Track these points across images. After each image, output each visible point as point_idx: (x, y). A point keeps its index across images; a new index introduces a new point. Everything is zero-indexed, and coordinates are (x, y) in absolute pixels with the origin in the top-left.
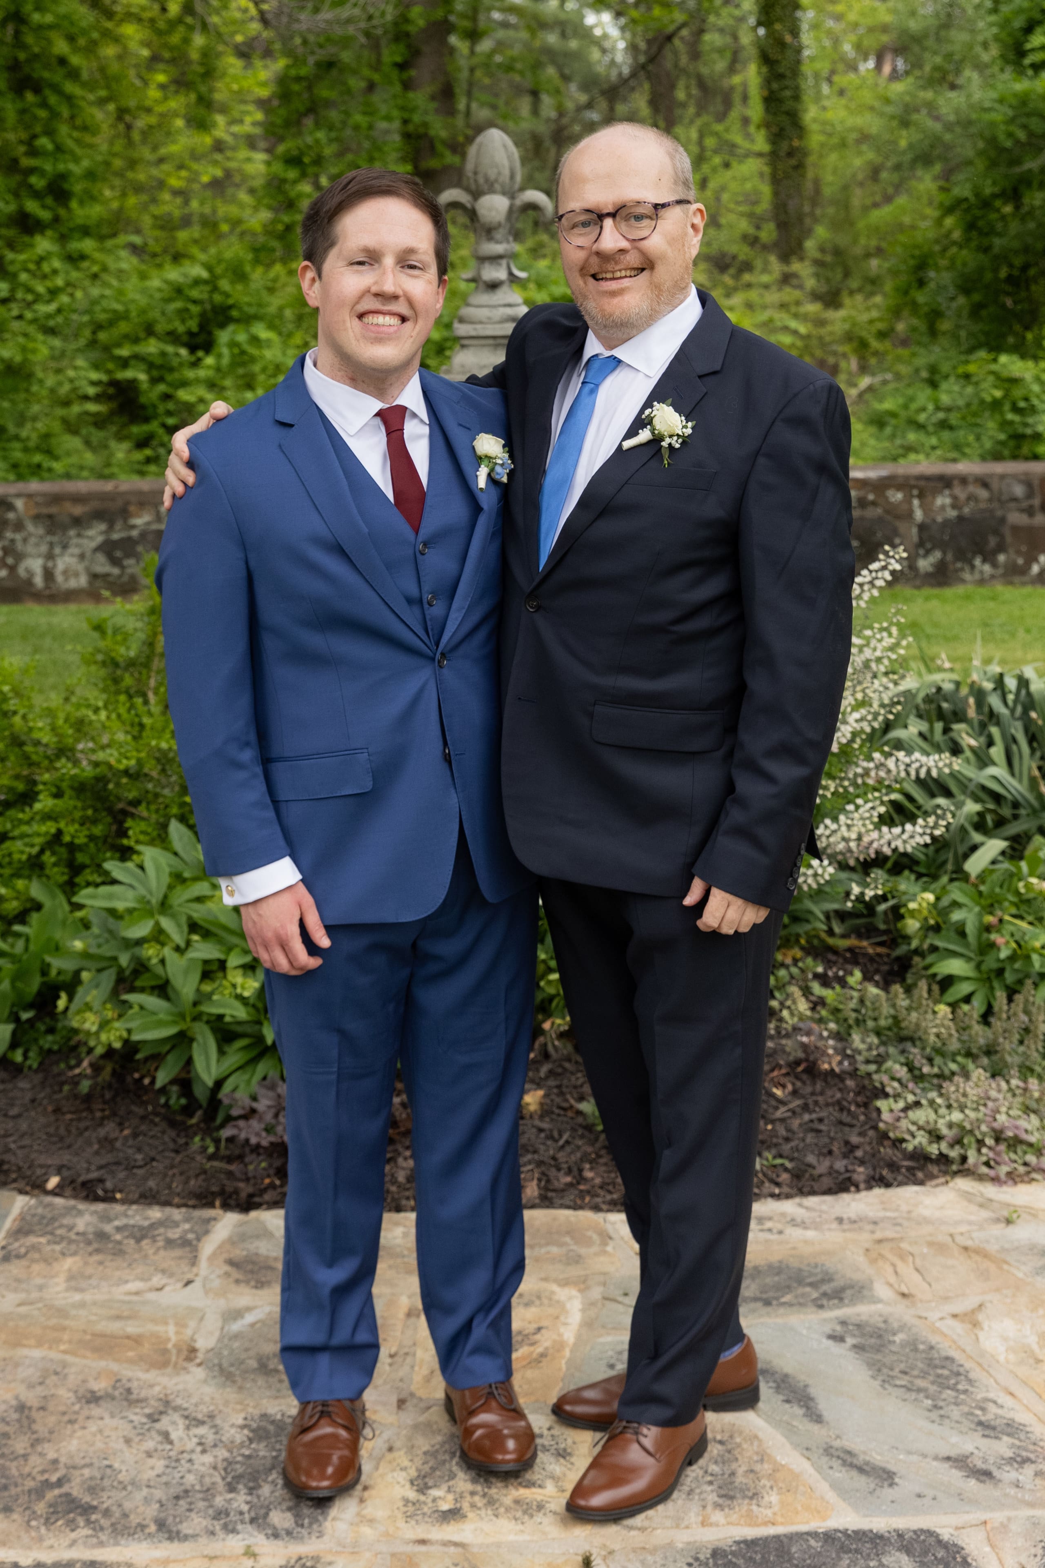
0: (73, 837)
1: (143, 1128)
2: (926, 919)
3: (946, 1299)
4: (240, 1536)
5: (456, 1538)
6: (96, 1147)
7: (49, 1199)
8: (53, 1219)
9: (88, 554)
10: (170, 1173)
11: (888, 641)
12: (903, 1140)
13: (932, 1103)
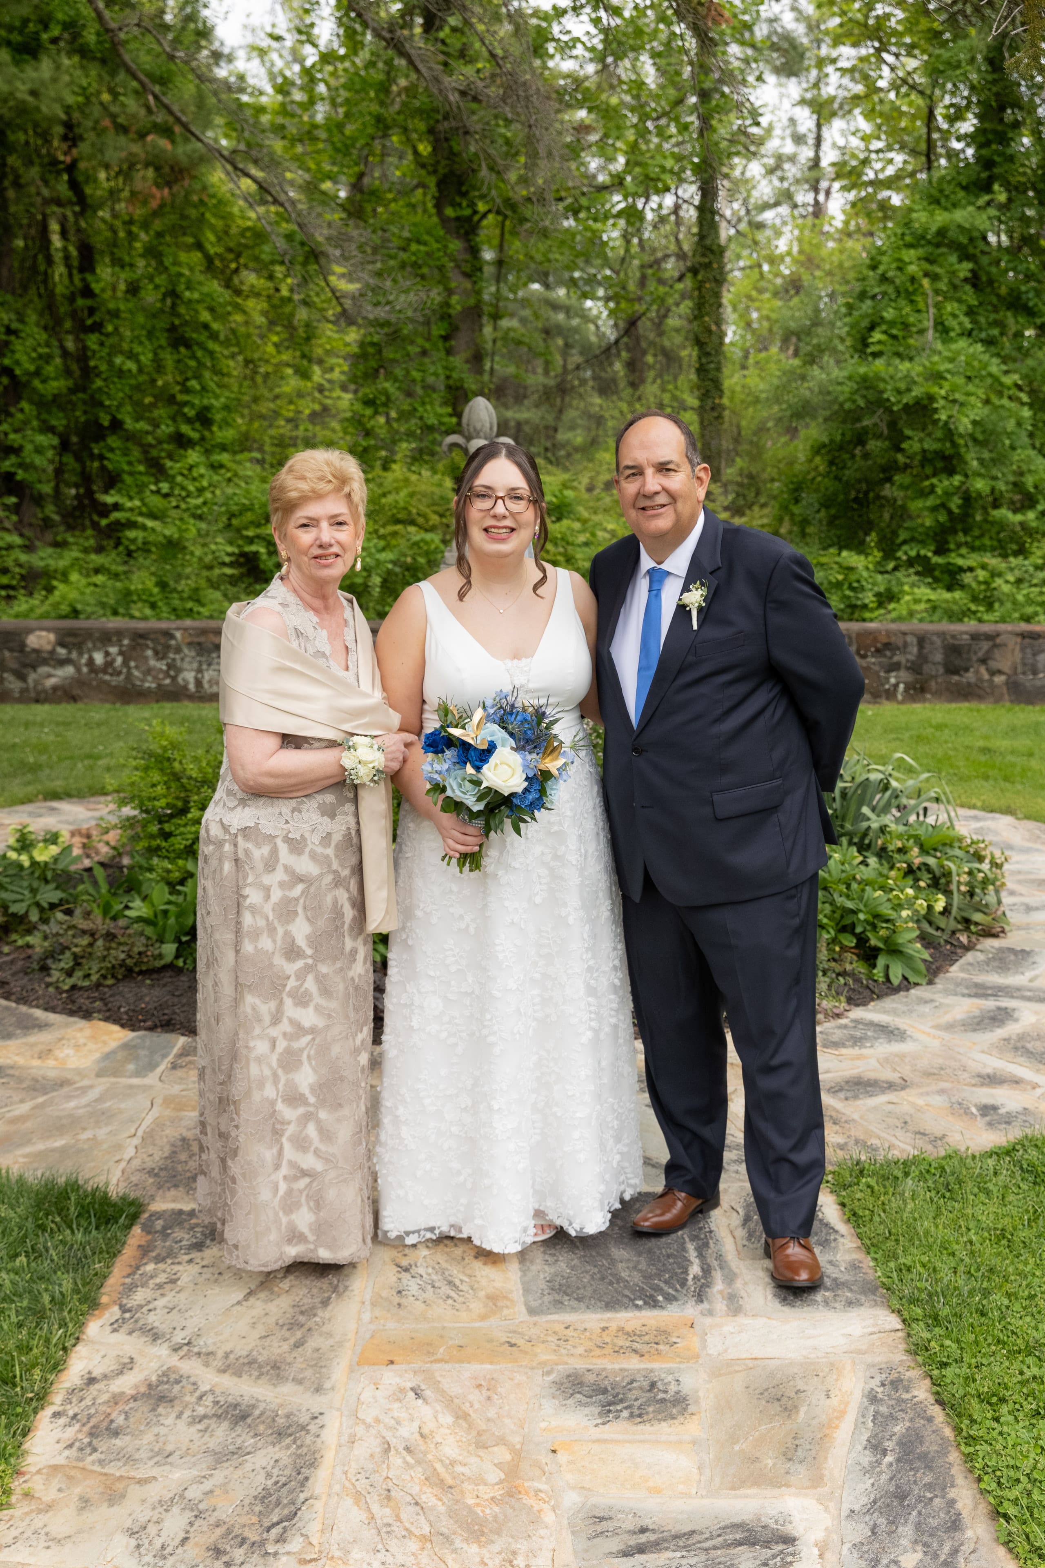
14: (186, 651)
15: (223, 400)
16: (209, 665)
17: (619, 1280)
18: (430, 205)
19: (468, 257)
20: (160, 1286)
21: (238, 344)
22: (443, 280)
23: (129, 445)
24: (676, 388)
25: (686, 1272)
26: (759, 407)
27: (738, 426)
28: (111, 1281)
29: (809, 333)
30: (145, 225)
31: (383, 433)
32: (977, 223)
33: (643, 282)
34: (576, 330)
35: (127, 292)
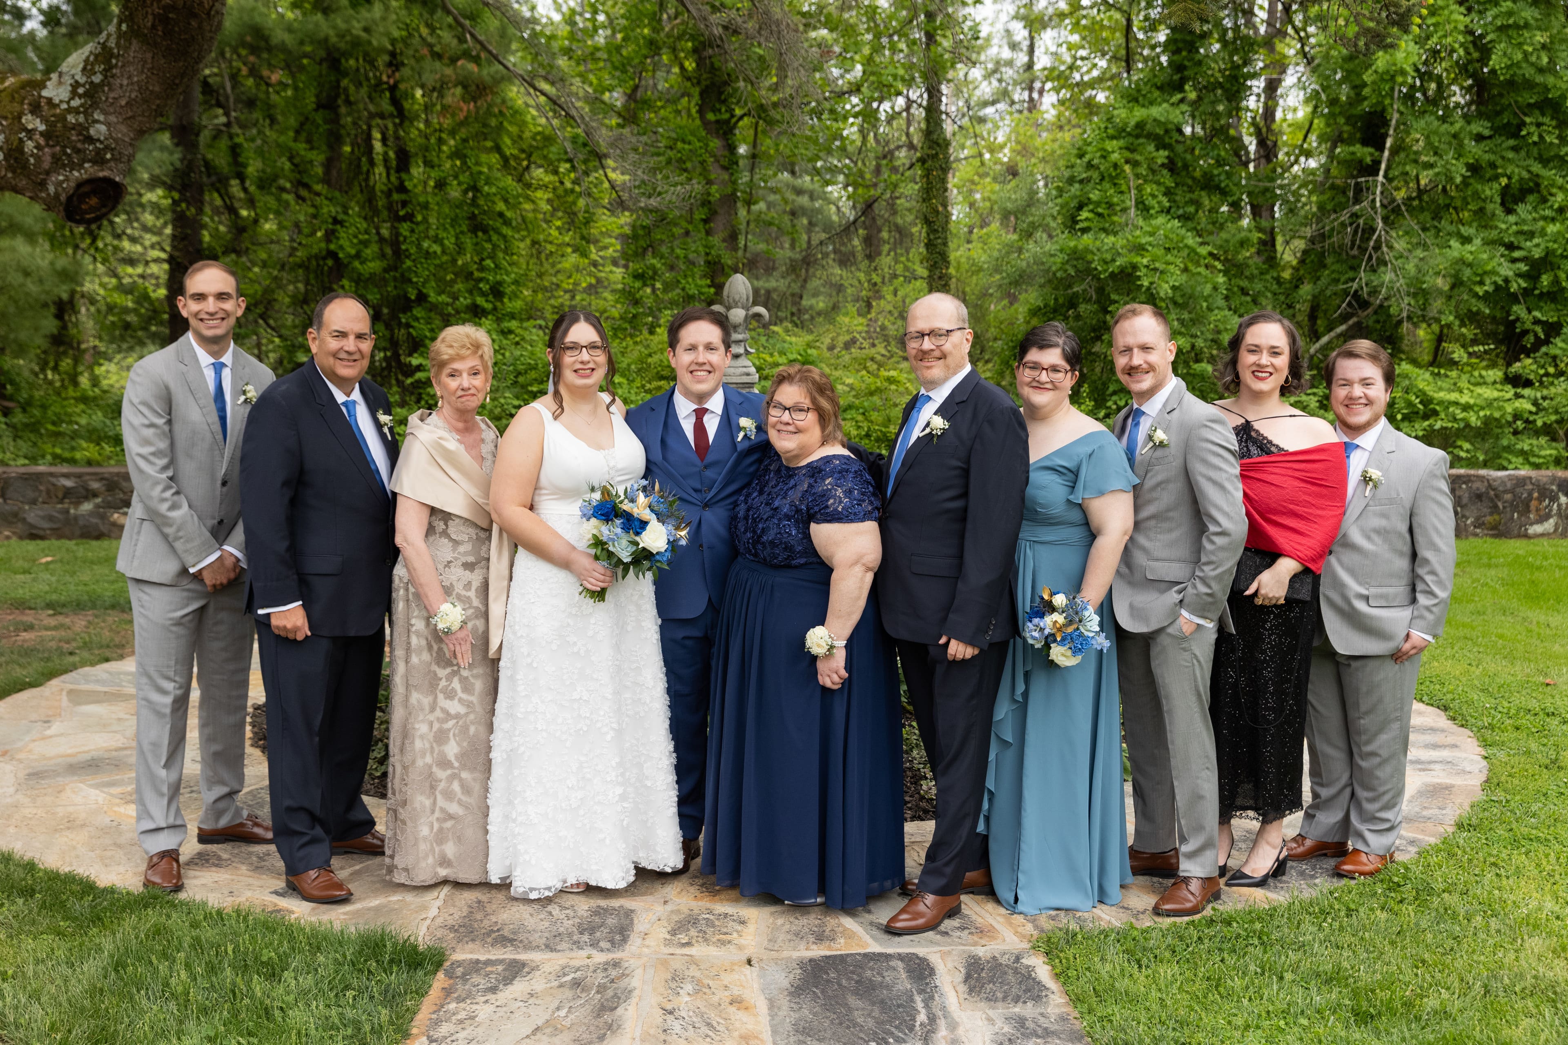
4: (585, 951)
5: (689, 953)
15: (513, 276)
17: (855, 1025)
18: (694, 111)
19: (726, 153)
20: (461, 1022)
21: (527, 229)
22: (704, 172)
23: (432, 314)
24: (908, 260)
25: (914, 1020)
26: (981, 274)
28: (420, 1016)
29: (1024, 213)
30: (453, 133)
32: (1171, 117)
33: (878, 171)
34: (819, 211)
35: (435, 187)
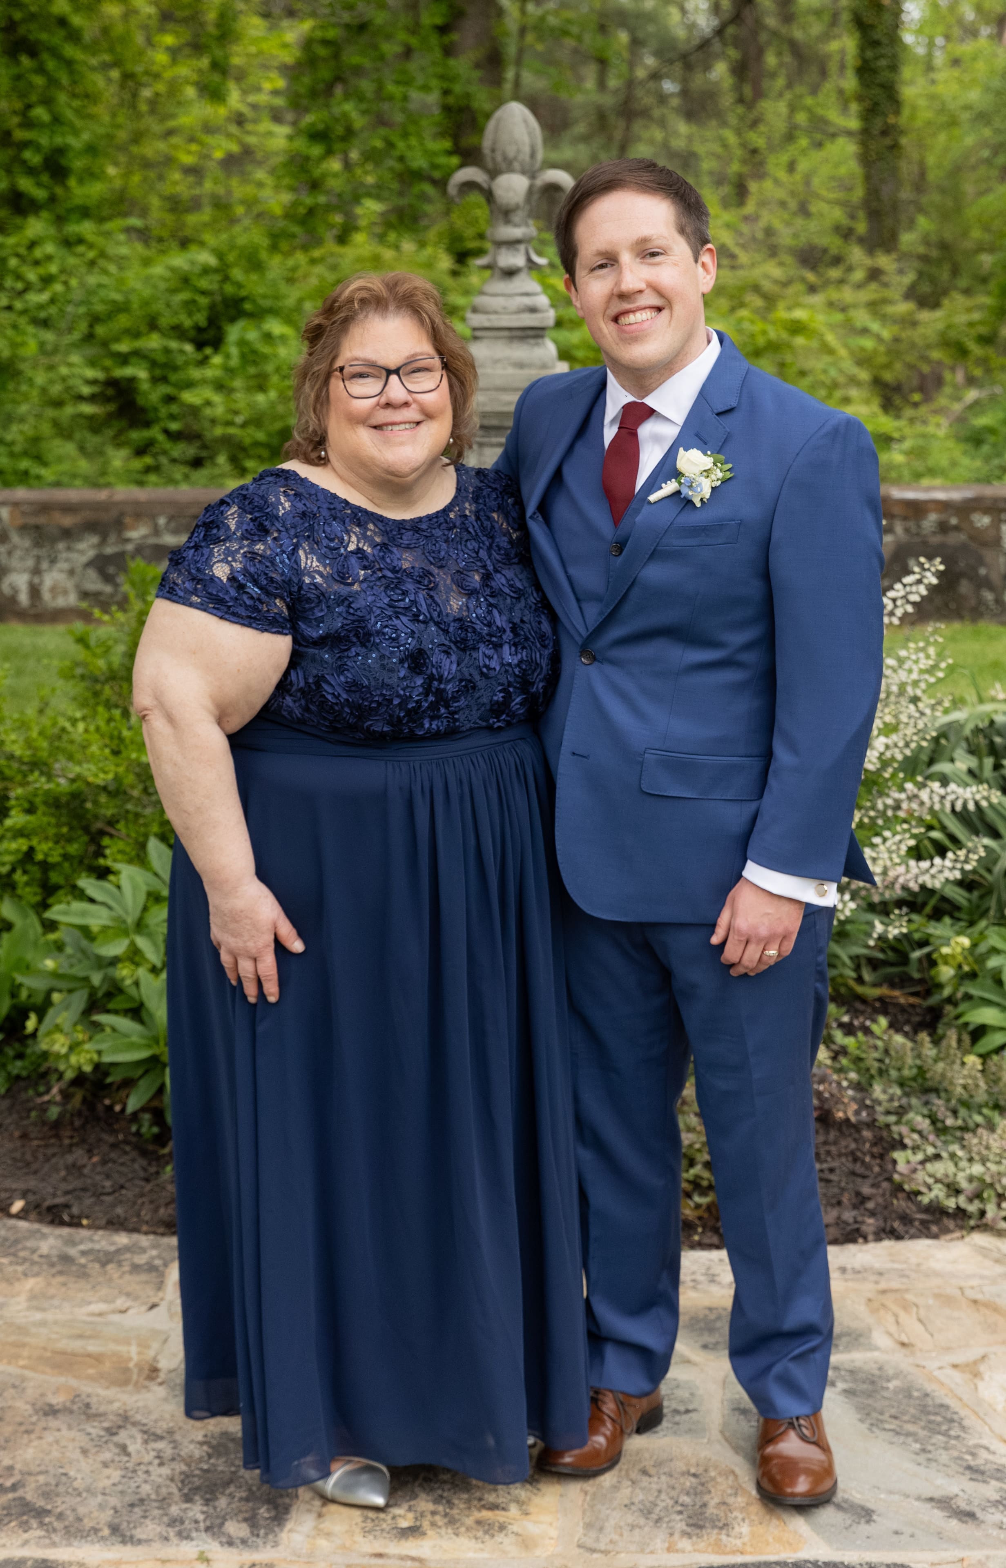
0: (46, 855)
1: (113, 1155)
2: (960, 967)
3: (948, 1349)
4: (194, 1543)
5: (414, 1553)
6: (63, 1173)
7: (13, 1222)
8: (17, 1241)
9: (79, 570)
10: (140, 1201)
11: (924, 663)
12: (919, 1193)
13: (953, 1156)
14: (15, 538)
15: (86, 136)
16: (53, 561)
24: (817, 103)
26: (956, 131)
27: (922, 165)
31: (335, 184)
34: (650, 18)
